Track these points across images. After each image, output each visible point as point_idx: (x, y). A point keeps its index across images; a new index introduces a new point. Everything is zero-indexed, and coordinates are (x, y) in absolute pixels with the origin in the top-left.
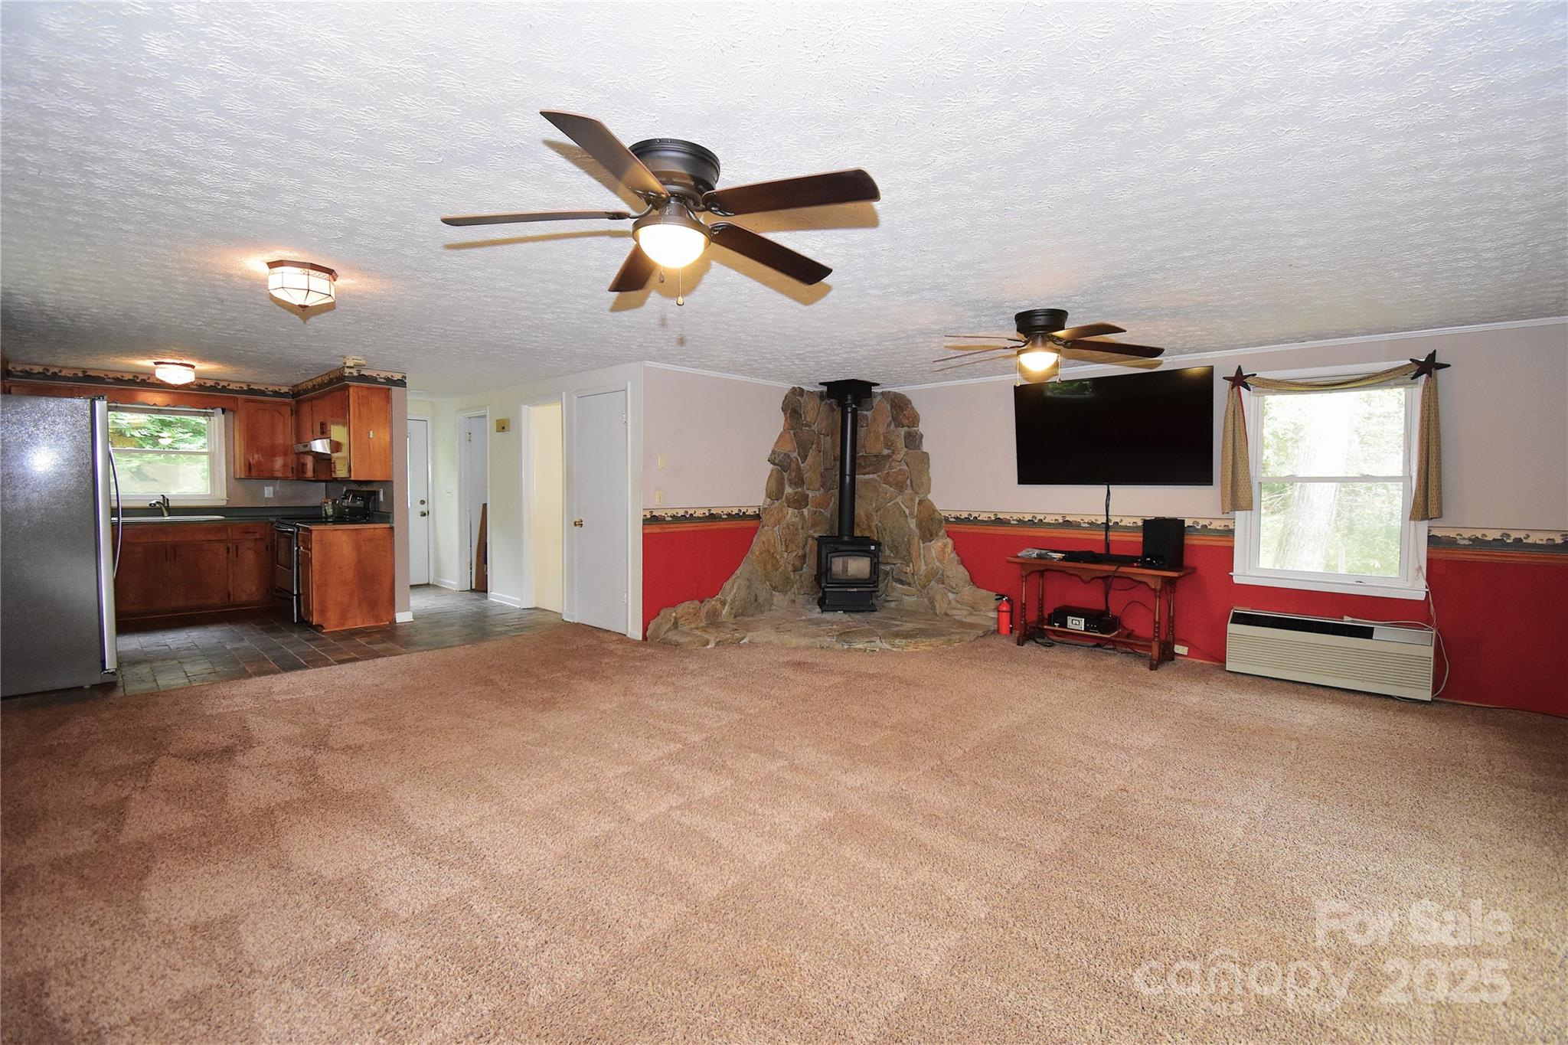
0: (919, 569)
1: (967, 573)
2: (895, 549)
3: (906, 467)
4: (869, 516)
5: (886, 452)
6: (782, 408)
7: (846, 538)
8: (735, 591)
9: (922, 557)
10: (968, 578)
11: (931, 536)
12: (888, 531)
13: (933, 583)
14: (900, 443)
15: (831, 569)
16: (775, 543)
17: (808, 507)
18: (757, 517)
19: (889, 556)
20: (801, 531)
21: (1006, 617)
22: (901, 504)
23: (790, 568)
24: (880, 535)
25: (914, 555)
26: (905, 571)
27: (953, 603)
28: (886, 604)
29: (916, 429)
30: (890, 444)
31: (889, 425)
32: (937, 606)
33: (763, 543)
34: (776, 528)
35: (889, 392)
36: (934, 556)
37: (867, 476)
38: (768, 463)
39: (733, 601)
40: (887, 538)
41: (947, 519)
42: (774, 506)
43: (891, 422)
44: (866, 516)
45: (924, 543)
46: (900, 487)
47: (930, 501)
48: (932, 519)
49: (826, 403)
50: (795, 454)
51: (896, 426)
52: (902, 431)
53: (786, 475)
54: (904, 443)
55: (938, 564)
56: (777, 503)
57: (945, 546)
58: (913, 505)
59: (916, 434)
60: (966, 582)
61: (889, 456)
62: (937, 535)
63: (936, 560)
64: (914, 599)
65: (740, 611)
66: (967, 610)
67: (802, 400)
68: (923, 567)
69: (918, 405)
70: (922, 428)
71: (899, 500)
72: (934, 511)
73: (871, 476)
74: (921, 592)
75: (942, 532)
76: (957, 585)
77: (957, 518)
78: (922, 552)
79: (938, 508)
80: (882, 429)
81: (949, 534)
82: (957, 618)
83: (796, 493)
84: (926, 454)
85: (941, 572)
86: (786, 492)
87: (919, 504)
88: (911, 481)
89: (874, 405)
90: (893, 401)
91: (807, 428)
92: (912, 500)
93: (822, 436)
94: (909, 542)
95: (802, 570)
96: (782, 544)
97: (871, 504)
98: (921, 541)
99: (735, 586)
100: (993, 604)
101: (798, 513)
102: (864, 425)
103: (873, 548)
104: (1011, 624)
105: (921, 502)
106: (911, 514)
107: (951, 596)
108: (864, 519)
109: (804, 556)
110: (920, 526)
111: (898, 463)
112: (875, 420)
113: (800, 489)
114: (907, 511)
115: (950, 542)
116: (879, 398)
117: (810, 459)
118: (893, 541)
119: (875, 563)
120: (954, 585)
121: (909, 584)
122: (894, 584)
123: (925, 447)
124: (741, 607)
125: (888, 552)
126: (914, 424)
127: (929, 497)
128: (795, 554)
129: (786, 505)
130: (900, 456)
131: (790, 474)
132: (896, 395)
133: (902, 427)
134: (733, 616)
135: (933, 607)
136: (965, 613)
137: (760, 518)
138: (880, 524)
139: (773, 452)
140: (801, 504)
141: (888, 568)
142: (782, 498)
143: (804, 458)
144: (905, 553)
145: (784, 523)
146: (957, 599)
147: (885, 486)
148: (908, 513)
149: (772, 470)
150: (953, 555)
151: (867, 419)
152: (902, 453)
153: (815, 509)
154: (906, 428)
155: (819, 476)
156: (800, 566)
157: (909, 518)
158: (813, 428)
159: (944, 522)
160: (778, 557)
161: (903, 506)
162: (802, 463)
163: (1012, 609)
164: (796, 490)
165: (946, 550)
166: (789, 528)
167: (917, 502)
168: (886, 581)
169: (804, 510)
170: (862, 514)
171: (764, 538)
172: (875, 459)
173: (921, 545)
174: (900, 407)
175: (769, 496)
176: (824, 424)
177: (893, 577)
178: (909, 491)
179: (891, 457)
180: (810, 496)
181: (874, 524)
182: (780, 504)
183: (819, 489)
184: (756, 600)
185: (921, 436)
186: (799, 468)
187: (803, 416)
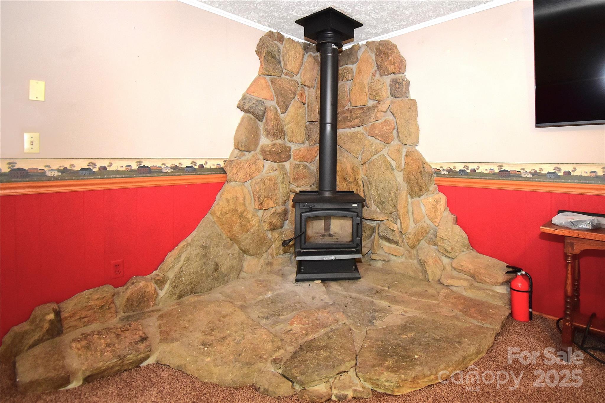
0: (407, 228)
1: (465, 235)
2: (381, 204)
3: (392, 117)
4: (355, 170)
5: (371, 103)
6: (256, 51)
7: (327, 194)
8: (181, 263)
9: (410, 213)
10: (467, 241)
11: (421, 190)
12: (373, 184)
13: (423, 242)
14: (385, 92)
15: (305, 232)
16: (244, 199)
17: (291, 160)
18: (222, 171)
19: (375, 212)
20: (281, 186)
21: (522, 299)
22: (387, 157)
23: (266, 226)
24: (366, 189)
25: (402, 212)
26: (392, 228)
27: (448, 268)
28: (371, 262)
29: (403, 75)
30: (374, 95)
31: (374, 75)
32: (429, 272)
33: (228, 201)
34: (247, 184)
35: (374, 41)
36: (424, 211)
37: (353, 129)
38: (239, 110)
39: (178, 276)
40: (374, 193)
41: (438, 173)
42: (244, 158)
43: (376, 71)
44: (353, 169)
45: (412, 198)
46: (386, 140)
47: (419, 153)
48: (421, 172)
49: (311, 55)
50: (274, 103)
51: (381, 75)
52: (387, 79)
53: (261, 125)
54: (389, 91)
55: (428, 222)
56: (248, 156)
57: (437, 202)
58: (400, 157)
59: (403, 80)
60: (463, 245)
61: (374, 107)
62: (427, 190)
63: (426, 217)
64: (403, 259)
65: (189, 288)
66: (467, 280)
67: (281, 46)
68: (412, 225)
69: (404, 51)
70: (409, 74)
71: (385, 152)
72: (424, 163)
73: (357, 129)
74: (409, 252)
75: (433, 187)
76: (452, 249)
77: (450, 171)
78: (410, 208)
79: (428, 159)
80: (367, 80)
81: (441, 189)
82: (454, 289)
83: (274, 144)
84: (414, 101)
85: (432, 231)
86: (261, 143)
87: (406, 155)
88: (398, 132)
89: (359, 57)
90: (378, 49)
91: (288, 77)
92: (399, 151)
93: (306, 88)
94: (396, 197)
95: (282, 227)
96: (255, 201)
97: (357, 158)
98: (409, 197)
99: (183, 258)
100: (502, 276)
101: (279, 166)
102: (350, 78)
103: (355, 206)
104: (531, 308)
105: (408, 155)
106: (398, 167)
107: (446, 260)
108: (350, 171)
109: (285, 213)
110: (408, 181)
111: (383, 114)
112: (360, 71)
113: (279, 141)
114: (393, 164)
115: (442, 198)
116: (363, 49)
117: (291, 109)
118: (379, 195)
119: (358, 224)
120: (449, 249)
121: (397, 243)
122: (381, 240)
123: (413, 94)
124: (191, 283)
125: (373, 207)
126: (400, 69)
127: (418, 148)
128: (273, 210)
129: (261, 157)
130: (384, 106)
131: (267, 124)
132: (381, 43)
133: (387, 75)
134: (175, 297)
135: (425, 272)
136: (465, 284)
137: (225, 173)
138: (366, 178)
139: (244, 98)
140: (281, 157)
141: (374, 224)
142: (255, 150)
143: (285, 108)
144: (391, 209)
145: (258, 177)
146: (454, 265)
147: (370, 138)
148: (394, 166)
149: (243, 119)
150: (447, 213)
151: (353, 73)
152: (388, 102)
153: (298, 163)
154: (392, 76)
155: (303, 129)
156: (279, 224)
157: (395, 171)
158: (295, 78)
159: (435, 175)
160: (249, 216)
161: (389, 159)
162: (283, 113)
163: (532, 290)
164: (274, 142)
165: (438, 207)
166: (264, 183)
167: (404, 153)
168: (373, 237)
169: (285, 163)
170: (349, 167)
171: (229, 196)
172: (360, 111)
173: (410, 200)
174: (385, 54)
175: (237, 147)
176: (308, 76)
177: (379, 234)
178: (395, 142)
179: (377, 107)
180: (292, 149)
181: (360, 177)
182: (253, 156)
183: (303, 143)
184: (216, 270)
185: (408, 83)
186: (277, 120)
187: (282, 63)
